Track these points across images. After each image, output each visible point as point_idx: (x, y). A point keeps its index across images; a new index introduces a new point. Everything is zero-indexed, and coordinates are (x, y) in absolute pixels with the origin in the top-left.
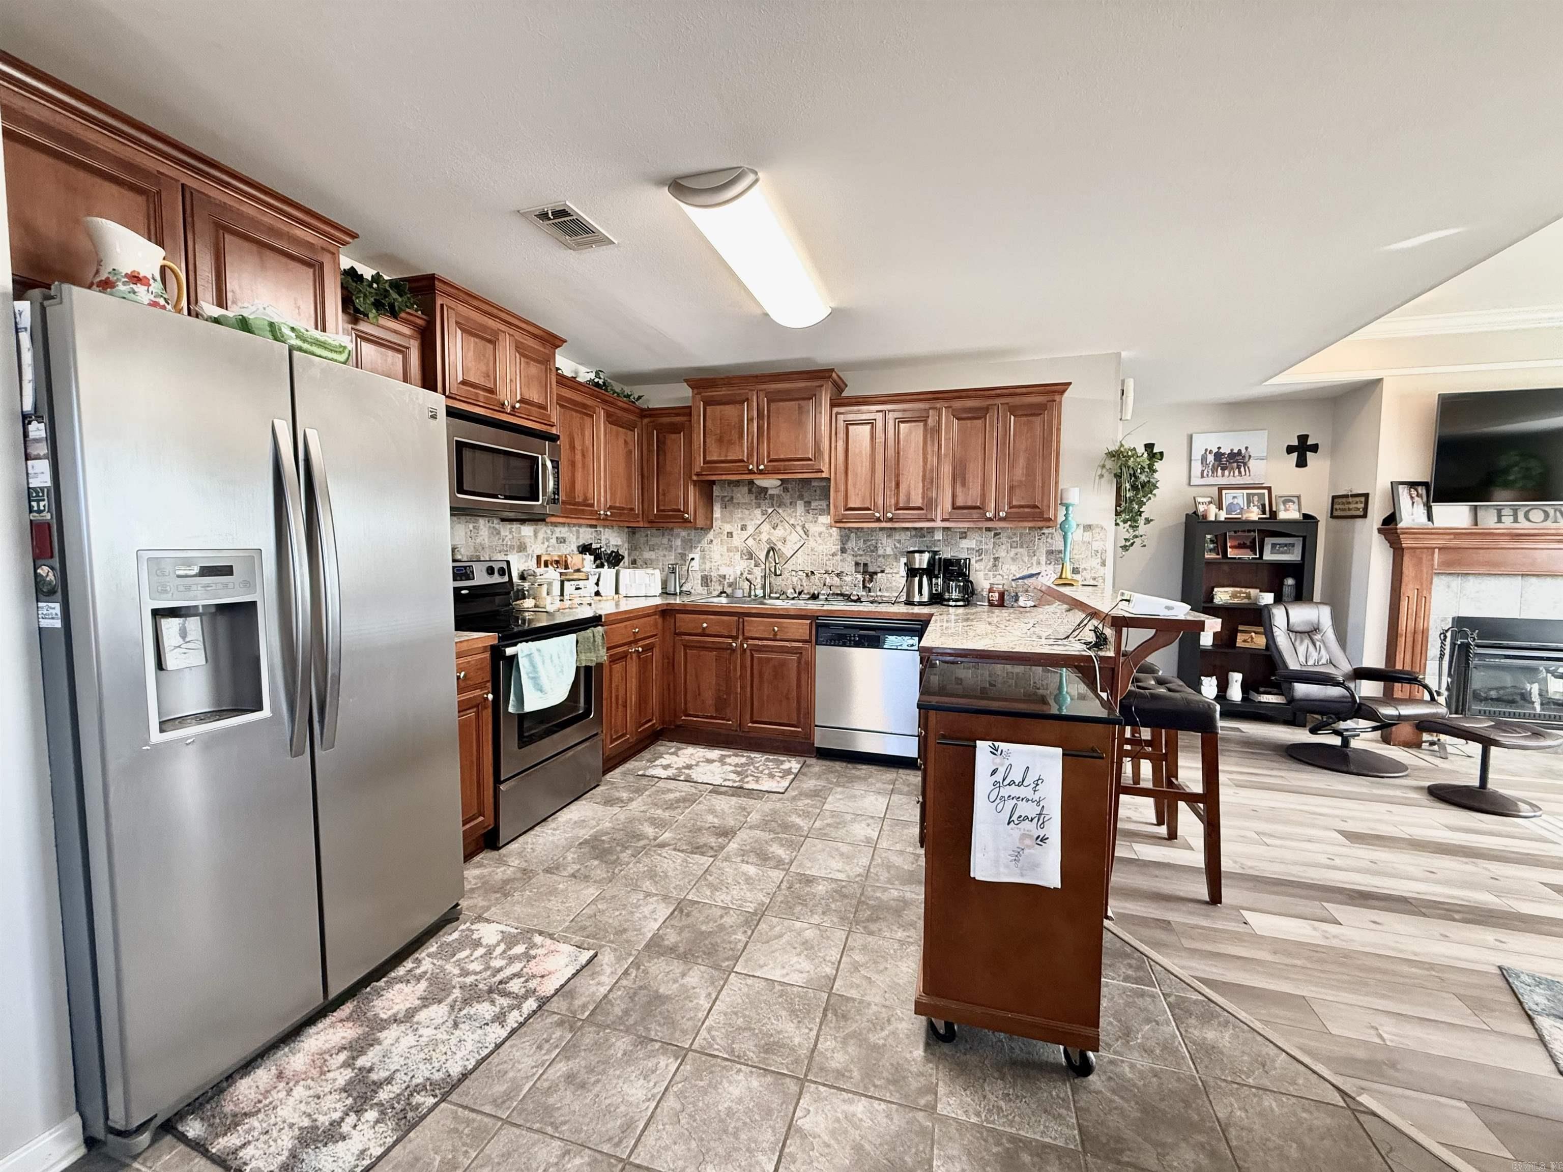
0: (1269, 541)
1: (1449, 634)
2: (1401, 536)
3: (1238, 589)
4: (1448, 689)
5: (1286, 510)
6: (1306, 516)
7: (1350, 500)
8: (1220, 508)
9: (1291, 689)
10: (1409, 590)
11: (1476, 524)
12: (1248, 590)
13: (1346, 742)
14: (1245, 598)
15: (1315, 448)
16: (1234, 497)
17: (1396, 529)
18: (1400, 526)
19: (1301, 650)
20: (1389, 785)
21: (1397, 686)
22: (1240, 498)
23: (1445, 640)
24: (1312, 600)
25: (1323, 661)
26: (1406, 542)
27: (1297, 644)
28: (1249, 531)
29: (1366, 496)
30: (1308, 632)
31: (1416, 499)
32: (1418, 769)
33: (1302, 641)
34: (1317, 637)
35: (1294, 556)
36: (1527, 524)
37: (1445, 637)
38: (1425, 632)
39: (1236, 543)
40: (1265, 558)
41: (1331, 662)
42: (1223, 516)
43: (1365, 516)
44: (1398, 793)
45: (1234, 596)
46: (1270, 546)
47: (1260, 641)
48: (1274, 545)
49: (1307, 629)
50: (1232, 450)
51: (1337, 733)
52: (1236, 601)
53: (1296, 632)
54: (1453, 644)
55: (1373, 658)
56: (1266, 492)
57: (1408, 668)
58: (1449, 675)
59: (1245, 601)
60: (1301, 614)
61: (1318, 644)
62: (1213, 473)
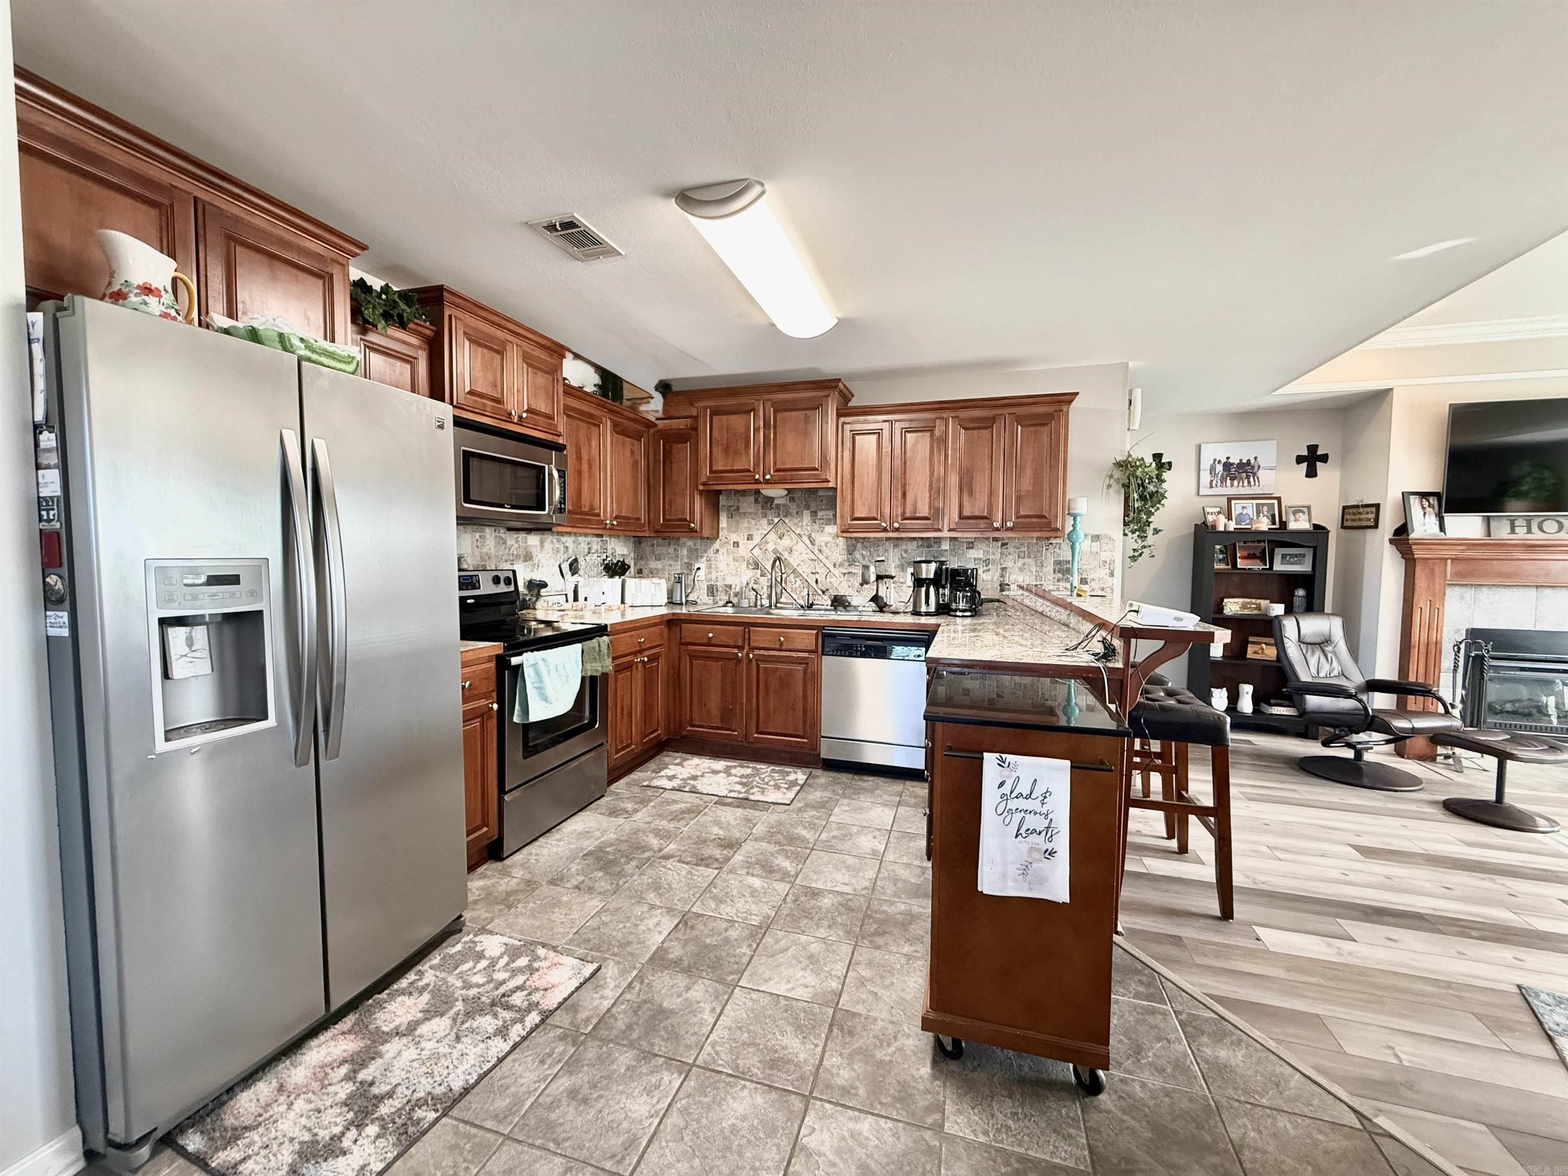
0: (1279, 552)
1: (1463, 646)
2: (1413, 547)
3: (1248, 600)
4: (1462, 701)
5: (1296, 520)
6: (1316, 527)
7: (1361, 510)
8: (1229, 518)
9: (1303, 701)
10: (1421, 602)
11: (1489, 535)
12: (1258, 601)
13: (1359, 755)
14: (1255, 609)
15: (1324, 458)
16: (1243, 508)
17: (1408, 540)
18: (1412, 536)
19: (1313, 661)
20: (1405, 799)
21: (1411, 698)
22: (1249, 508)
23: (1459, 652)
24: (1323, 611)
25: (1335, 673)
26: (1418, 553)
27: (1308, 655)
28: (1259, 542)
29: (1377, 506)
30: (1319, 644)
31: (1428, 510)
32: (1431, 782)
33: (1313, 653)
34: (1329, 649)
35: (1304, 567)
36: (1539, 535)
37: (1459, 649)
38: (1438, 644)
39: (1245, 553)
40: (1275, 568)
41: (1343, 674)
42: (1232, 526)
43: (1376, 526)
44: (1413, 807)
45: (1244, 607)
46: (1280, 556)
47: (1270, 653)
48: (1284, 556)
49: (1318, 640)
50: (1241, 460)
51: (1350, 745)
52: (1246, 612)
53: (1307, 644)
54: (1467, 657)
55: (1386, 670)
56: (1275, 502)
57: (1421, 680)
58: (1464, 687)
59: (1256, 612)
60: (1312, 625)
61: (1329, 655)
62: (1222, 483)
